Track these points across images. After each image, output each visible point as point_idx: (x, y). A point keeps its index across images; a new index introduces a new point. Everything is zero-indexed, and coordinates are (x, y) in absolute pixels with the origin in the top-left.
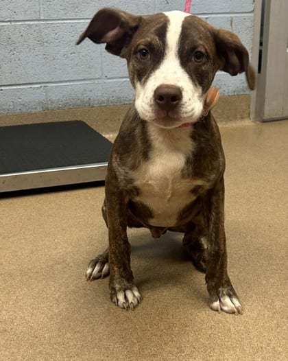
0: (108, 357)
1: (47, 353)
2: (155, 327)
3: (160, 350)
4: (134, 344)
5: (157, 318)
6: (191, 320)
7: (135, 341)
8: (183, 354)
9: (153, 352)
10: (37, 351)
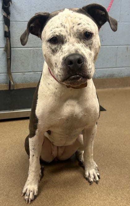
0: (86, 199)
1: (60, 195)
2: (104, 185)
3: (108, 198)
4: (96, 193)
5: (105, 181)
6: (119, 183)
7: (96, 192)
8: (118, 201)
9: (105, 199)
10: (56, 194)
